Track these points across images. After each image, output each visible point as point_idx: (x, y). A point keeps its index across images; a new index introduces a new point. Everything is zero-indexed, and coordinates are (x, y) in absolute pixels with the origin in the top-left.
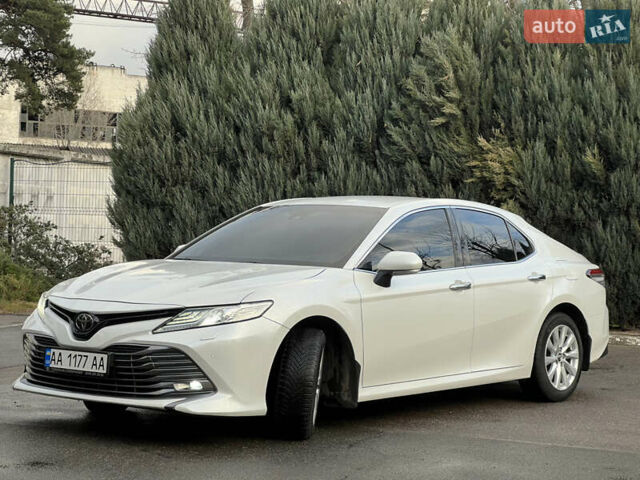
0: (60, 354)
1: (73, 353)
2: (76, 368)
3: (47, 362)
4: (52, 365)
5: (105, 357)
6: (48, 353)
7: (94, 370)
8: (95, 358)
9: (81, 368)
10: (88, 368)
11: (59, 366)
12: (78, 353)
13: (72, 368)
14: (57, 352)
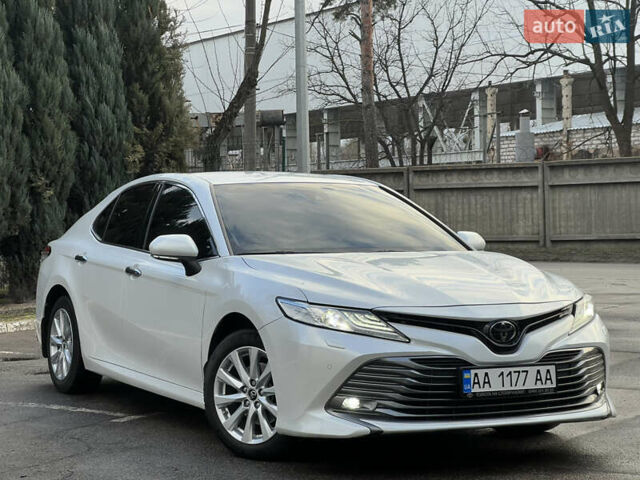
0: (486, 374)
1: (506, 371)
2: (513, 388)
3: (466, 387)
4: (476, 389)
5: (552, 369)
6: (466, 376)
7: (539, 386)
8: (538, 372)
9: (520, 387)
10: (530, 385)
11: (487, 389)
12: (512, 369)
13: (507, 387)
14: (481, 373)
